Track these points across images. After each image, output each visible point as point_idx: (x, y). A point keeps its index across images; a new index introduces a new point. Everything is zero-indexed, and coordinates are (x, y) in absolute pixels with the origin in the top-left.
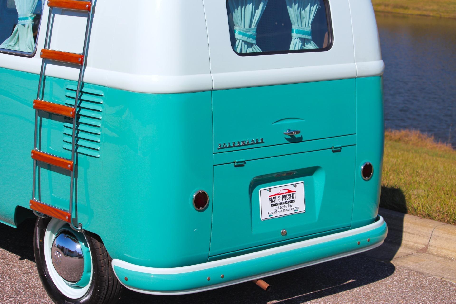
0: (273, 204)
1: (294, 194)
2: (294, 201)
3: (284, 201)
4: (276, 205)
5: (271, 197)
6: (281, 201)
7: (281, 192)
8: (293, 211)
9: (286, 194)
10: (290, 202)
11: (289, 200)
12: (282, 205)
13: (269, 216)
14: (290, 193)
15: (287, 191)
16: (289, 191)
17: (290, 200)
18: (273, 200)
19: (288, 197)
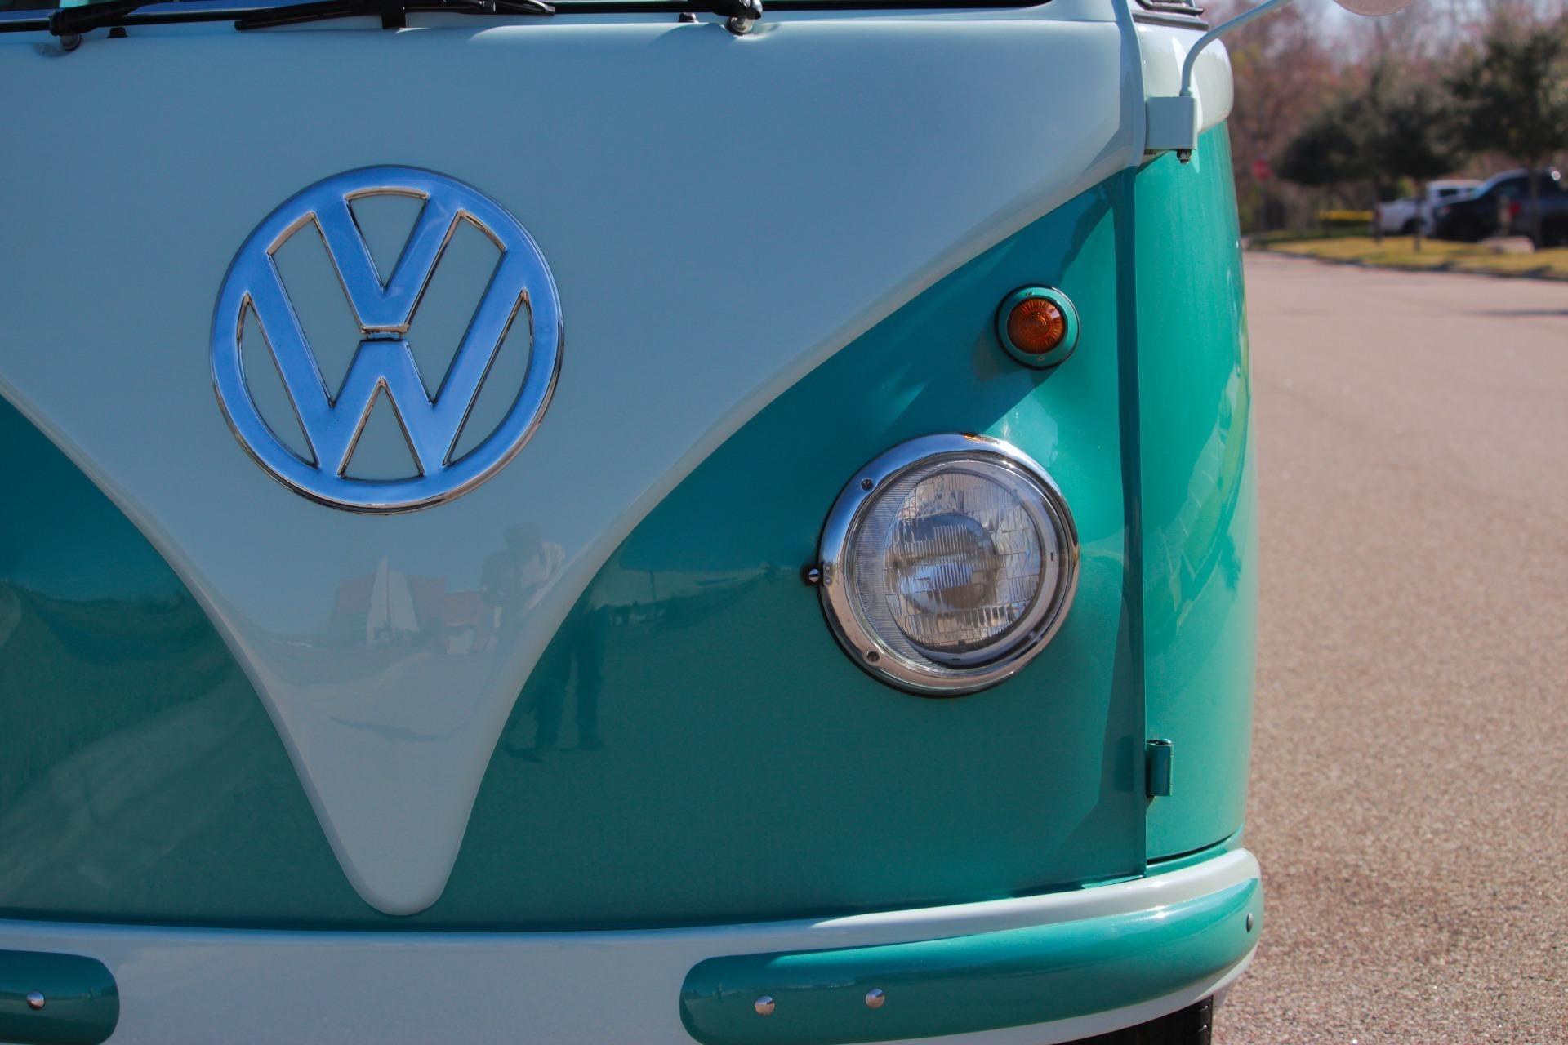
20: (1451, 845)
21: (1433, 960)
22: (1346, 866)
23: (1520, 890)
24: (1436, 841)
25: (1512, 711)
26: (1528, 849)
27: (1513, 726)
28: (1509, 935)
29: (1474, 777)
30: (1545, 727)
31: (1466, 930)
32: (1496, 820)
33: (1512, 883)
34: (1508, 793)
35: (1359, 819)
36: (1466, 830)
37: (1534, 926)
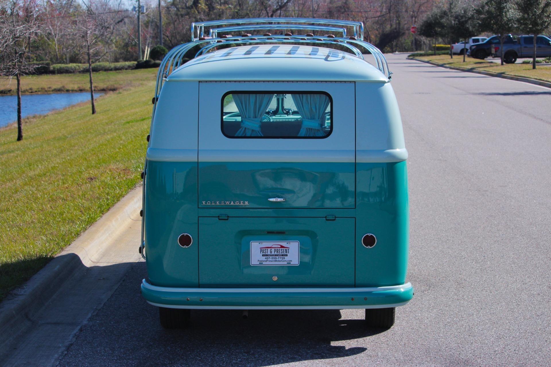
0: (264, 255)
1: (288, 250)
2: (287, 255)
3: (276, 253)
4: (267, 255)
5: (262, 249)
6: (273, 253)
7: (273, 246)
8: (286, 263)
9: (278, 249)
10: (283, 255)
11: (281, 254)
12: (273, 257)
13: (259, 263)
14: (283, 249)
15: (280, 246)
16: (282, 247)
17: (283, 254)
18: (264, 251)
19: (281, 251)
20: (433, 269)
21: (425, 292)
22: (411, 273)
23: (444, 279)
24: (430, 268)
25: (453, 237)
26: (448, 270)
27: (453, 241)
28: (440, 287)
29: (441, 253)
30: (460, 242)
31: (432, 286)
32: (444, 263)
33: (443, 277)
34: (447, 258)
35: (415, 263)
36: (437, 266)
37: (445, 286)
